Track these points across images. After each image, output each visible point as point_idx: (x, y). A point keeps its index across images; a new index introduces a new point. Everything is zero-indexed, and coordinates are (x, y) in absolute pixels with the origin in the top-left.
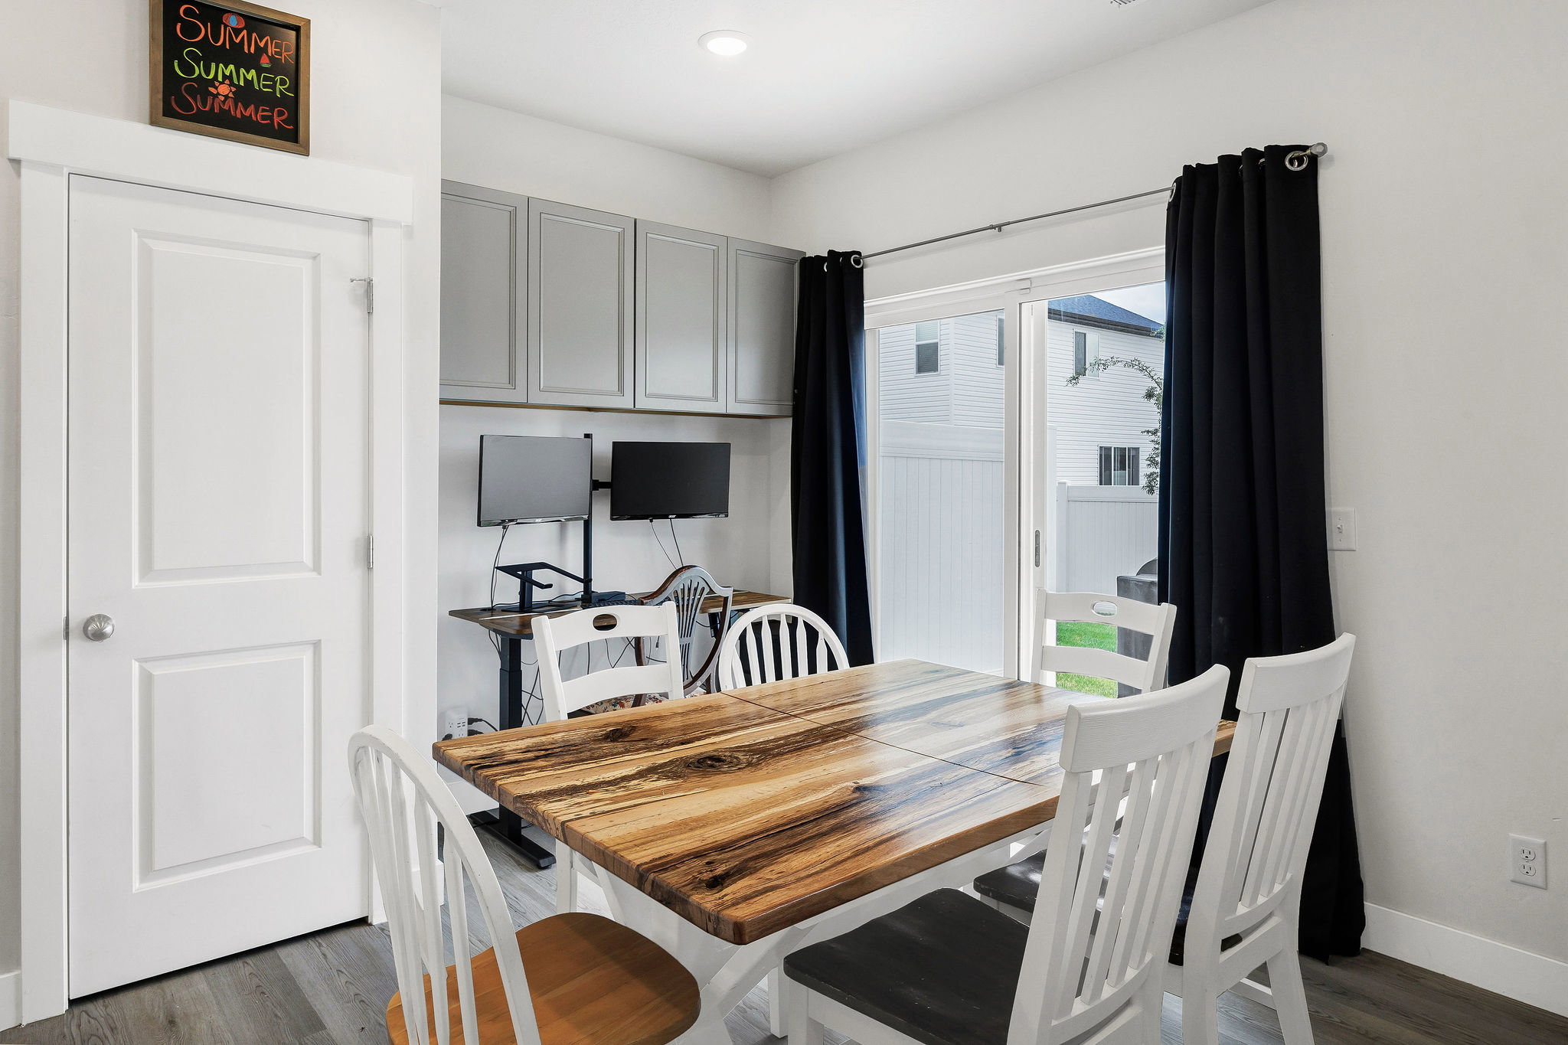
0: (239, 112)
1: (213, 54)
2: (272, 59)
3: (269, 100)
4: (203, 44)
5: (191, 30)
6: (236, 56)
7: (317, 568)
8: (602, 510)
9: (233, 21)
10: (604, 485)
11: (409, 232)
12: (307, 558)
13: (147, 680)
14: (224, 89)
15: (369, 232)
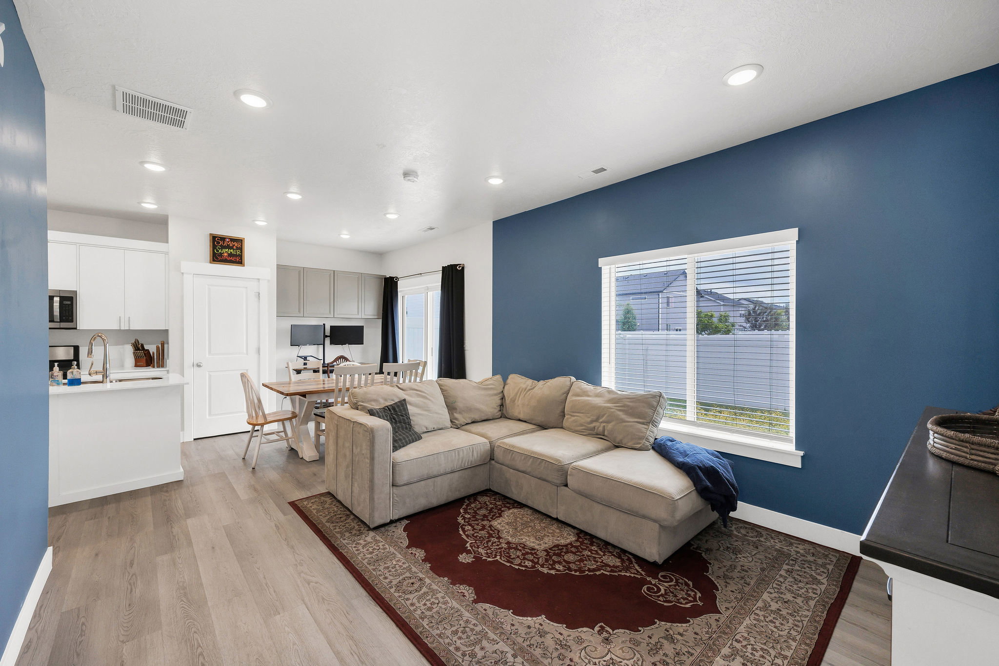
0: (229, 259)
1: (223, 247)
2: (236, 247)
3: (236, 256)
4: (221, 246)
5: (218, 243)
6: (228, 247)
7: (247, 354)
8: (328, 341)
9: (227, 240)
10: (328, 336)
11: (269, 281)
12: (245, 352)
13: (210, 376)
14: (226, 254)
15: (259, 281)
